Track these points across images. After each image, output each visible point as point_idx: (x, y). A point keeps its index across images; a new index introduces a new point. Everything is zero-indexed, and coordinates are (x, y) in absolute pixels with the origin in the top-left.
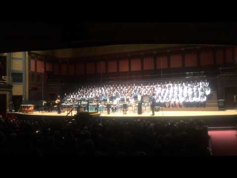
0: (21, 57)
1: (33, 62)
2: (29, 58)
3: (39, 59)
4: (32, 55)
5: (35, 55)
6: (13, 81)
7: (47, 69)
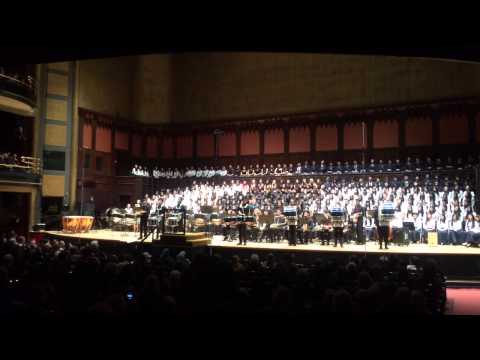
0: (65, 119)
1: (87, 130)
2: (80, 121)
3: (100, 124)
4: (87, 116)
5: (92, 117)
6: (44, 168)
7: (118, 146)
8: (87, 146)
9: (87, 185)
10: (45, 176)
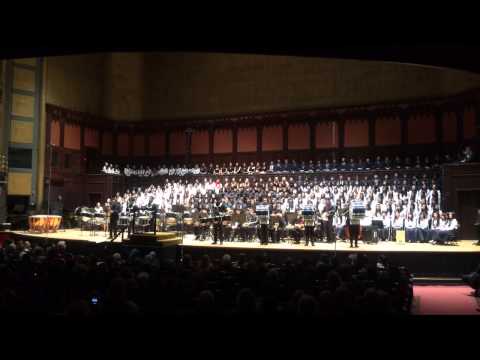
0: (32, 116)
1: (55, 127)
2: (47, 117)
4: (55, 112)
5: (60, 113)
6: (9, 166)
7: (87, 143)
8: (55, 143)
9: (54, 183)
10: (10, 174)
